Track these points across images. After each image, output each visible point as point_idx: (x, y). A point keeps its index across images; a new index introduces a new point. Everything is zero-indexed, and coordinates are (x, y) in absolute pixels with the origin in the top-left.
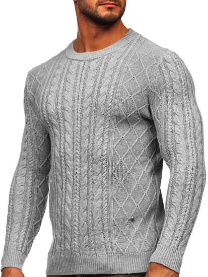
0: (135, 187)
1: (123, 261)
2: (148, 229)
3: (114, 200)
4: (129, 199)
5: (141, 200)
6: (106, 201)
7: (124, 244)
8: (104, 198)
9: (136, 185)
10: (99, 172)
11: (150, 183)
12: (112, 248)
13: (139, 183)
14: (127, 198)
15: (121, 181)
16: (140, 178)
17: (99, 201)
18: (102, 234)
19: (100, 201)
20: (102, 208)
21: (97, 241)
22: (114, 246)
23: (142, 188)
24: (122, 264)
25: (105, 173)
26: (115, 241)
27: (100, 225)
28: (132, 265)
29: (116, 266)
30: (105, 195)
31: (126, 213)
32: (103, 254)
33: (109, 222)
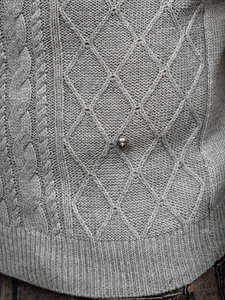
0: (130, 52)
1: (90, 262)
2: (175, 169)
3: (66, 86)
4: (112, 88)
5: (151, 91)
6: (43, 90)
7: (97, 214)
8: (38, 82)
9: (133, 46)
10: (19, 10)
11: (181, 39)
12: (62, 219)
13: (144, 42)
14: (105, 84)
15: (87, 34)
16: (149, 28)
17: (24, 89)
18: (36, 179)
19: (27, 89)
20: (31, 107)
21: (24, 193)
22: (67, 215)
23: (154, 57)
24: (90, 269)
25: (37, 14)
26: (70, 202)
27: (30, 155)
28: (117, 274)
29: (71, 273)
30: (41, 73)
31: (101, 128)
32: (41, 231)
33: (52, 148)
